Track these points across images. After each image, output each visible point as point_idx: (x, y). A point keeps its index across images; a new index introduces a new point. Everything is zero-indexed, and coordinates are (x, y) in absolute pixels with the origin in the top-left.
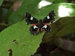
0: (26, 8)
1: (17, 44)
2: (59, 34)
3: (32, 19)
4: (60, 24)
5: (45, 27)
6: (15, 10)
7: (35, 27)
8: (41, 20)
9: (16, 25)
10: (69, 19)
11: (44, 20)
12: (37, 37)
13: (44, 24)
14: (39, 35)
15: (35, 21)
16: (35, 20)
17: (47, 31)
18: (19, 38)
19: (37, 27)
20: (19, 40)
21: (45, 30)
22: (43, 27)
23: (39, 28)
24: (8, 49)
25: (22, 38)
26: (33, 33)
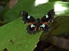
0: (22, 6)
1: (13, 43)
2: (55, 32)
3: (29, 17)
4: (56, 23)
5: (43, 26)
6: (11, 7)
7: (32, 26)
8: (38, 19)
9: (12, 23)
10: (65, 18)
11: (42, 19)
12: (34, 36)
13: (42, 23)
14: (36, 34)
15: (32, 20)
16: (32, 18)
17: (45, 30)
18: (15, 37)
19: (35, 26)
20: (15, 39)
21: (43, 30)
22: (41, 26)
23: (36, 27)
24: (3, 49)
25: (19, 37)
26: (30, 32)
